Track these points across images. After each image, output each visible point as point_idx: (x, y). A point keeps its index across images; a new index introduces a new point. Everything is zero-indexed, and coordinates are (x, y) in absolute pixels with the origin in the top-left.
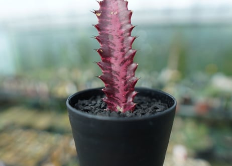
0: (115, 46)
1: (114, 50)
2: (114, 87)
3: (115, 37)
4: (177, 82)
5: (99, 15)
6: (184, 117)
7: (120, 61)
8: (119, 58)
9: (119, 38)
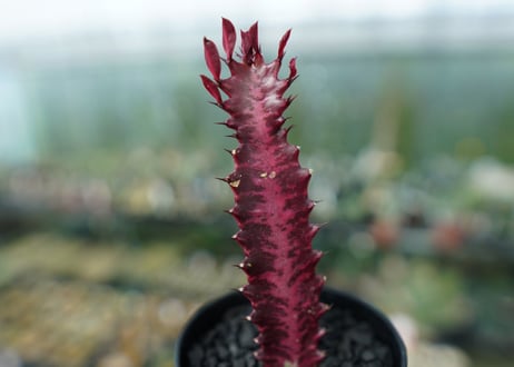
0: (276, 247)
1: (275, 257)
2: (278, 328)
3: (274, 229)
4: (395, 179)
5: (236, 184)
6: (409, 256)
7: (287, 276)
8: (285, 272)
9: (284, 229)
